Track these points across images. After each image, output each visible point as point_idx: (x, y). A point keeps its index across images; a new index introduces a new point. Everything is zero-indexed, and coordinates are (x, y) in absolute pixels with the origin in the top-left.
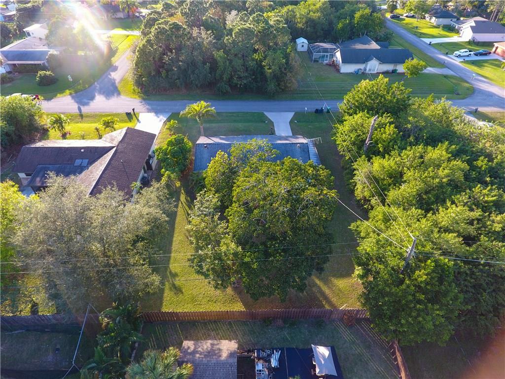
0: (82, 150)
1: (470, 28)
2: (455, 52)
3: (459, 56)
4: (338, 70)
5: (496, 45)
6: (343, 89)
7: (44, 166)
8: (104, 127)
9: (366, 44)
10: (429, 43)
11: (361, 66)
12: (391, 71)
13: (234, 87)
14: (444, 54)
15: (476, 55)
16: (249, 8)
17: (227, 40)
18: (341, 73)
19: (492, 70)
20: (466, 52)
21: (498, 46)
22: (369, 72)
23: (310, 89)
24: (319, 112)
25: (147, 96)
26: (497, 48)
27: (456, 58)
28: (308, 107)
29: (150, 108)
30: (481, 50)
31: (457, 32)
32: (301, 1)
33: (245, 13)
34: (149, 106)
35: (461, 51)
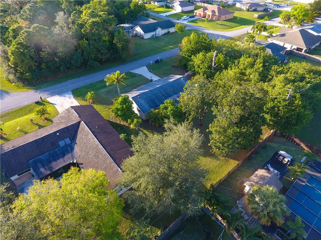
0: (58, 134)
1: (179, 5)
2: (182, 18)
3: (184, 20)
4: (143, 38)
5: (195, 11)
6: (154, 47)
7: (35, 159)
8: (39, 116)
9: (146, 21)
10: (165, 16)
11: (153, 33)
12: (167, 33)
13: (101, 61)
14: (176, 20)
15: (190, 18)
16: (65, 9)
17: (84, 31)
18: (145, 39)
19: (202, 23)
20: (186, 17)
21: (196, 12)
22: (158, 36)
23: (138, 52)
24: (157, 62)
25: (34, 87)
26: (196, 13)
27: (183, 21)
28: (151, 60)
29: (49, 93)
30: (191, 15)
31: (172, 8)
32: (90, 1)
33: (75, 12)
34: (46, 92)
35: (184, 17)
